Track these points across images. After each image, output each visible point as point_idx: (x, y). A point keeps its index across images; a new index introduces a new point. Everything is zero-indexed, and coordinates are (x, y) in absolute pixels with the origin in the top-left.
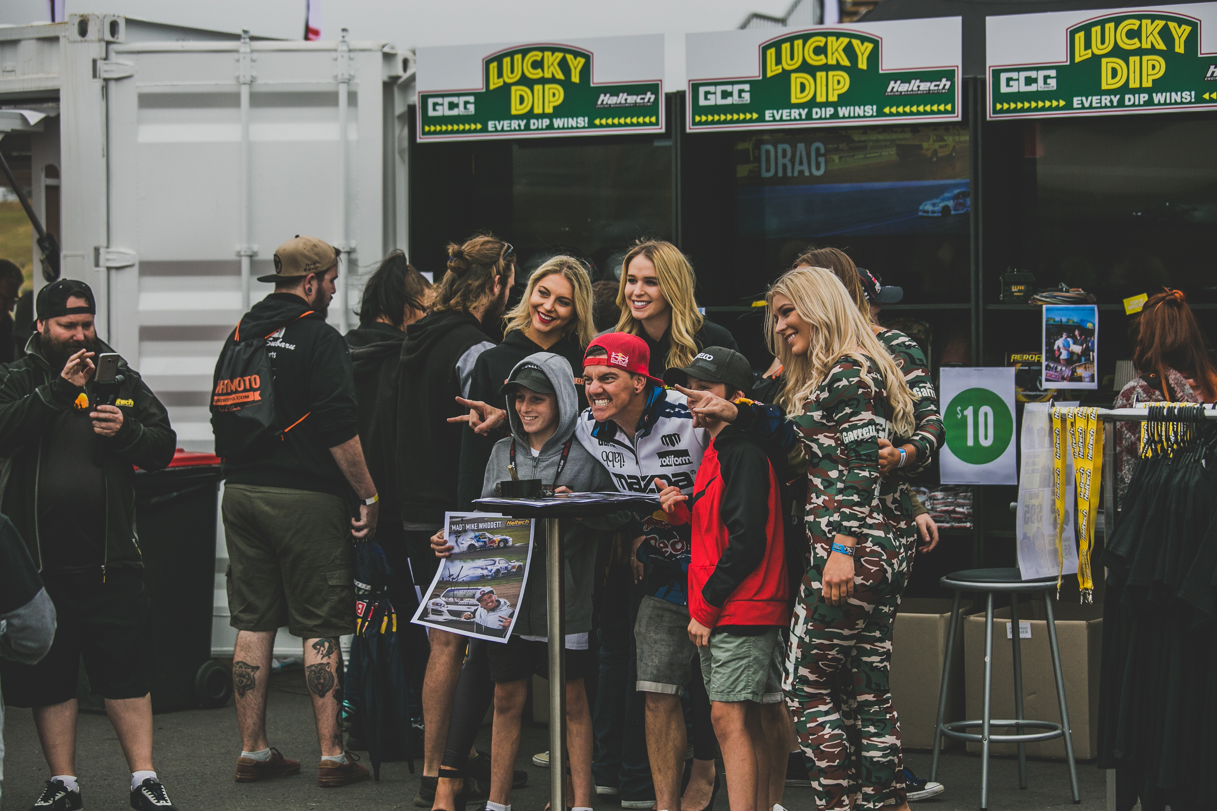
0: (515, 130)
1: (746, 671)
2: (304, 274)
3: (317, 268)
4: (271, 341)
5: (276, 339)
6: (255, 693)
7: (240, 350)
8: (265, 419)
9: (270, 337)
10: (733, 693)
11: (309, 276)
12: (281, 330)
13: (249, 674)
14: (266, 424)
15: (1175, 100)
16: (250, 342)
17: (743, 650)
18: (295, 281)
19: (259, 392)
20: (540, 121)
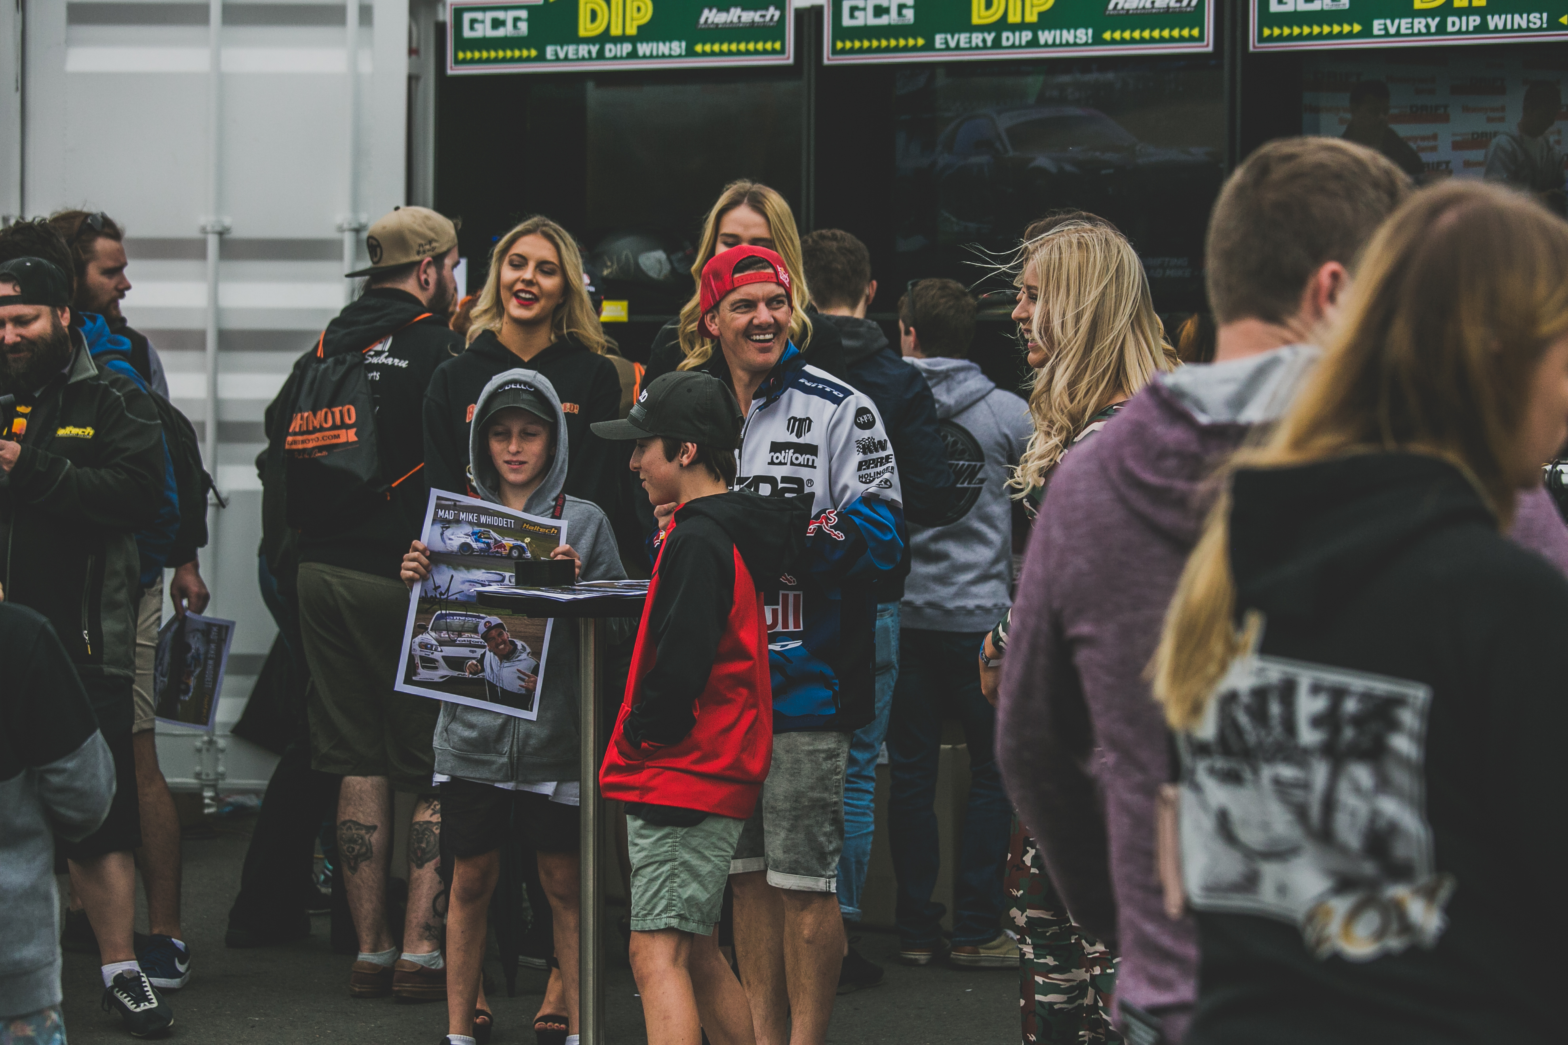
0: (583, 59)
1: (667, 883)
2: (417, 258)
3: (434, 249)
4: (372, 356)
5: (378, 354)
6: (373, 865)
7: (326, 369)
8: (363, 469)
9: (370, 350)
10: (650, 917)
11: (425, 262)
12: (386, 340)
13: (362, 838)
14: (366, 478)
15: (1519, 25)
16: (340, 357)
17: (665, 849)
18: (404, 270)
19: (354, 430)
20: (619, 46)
